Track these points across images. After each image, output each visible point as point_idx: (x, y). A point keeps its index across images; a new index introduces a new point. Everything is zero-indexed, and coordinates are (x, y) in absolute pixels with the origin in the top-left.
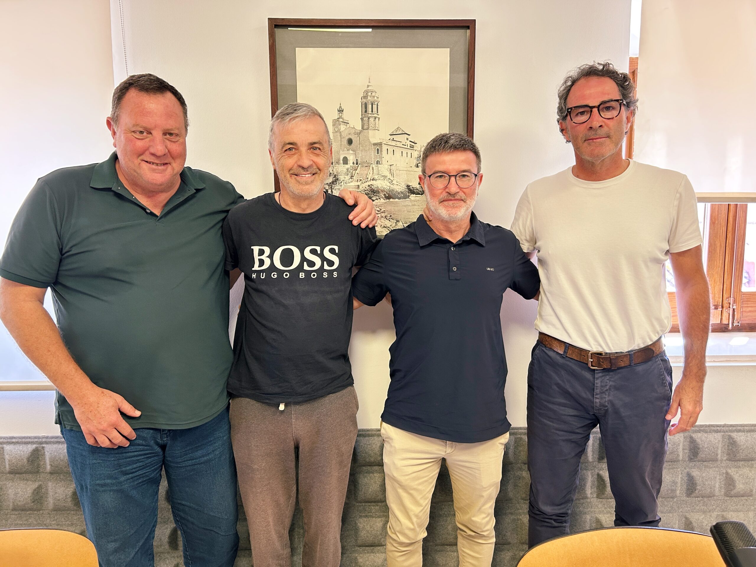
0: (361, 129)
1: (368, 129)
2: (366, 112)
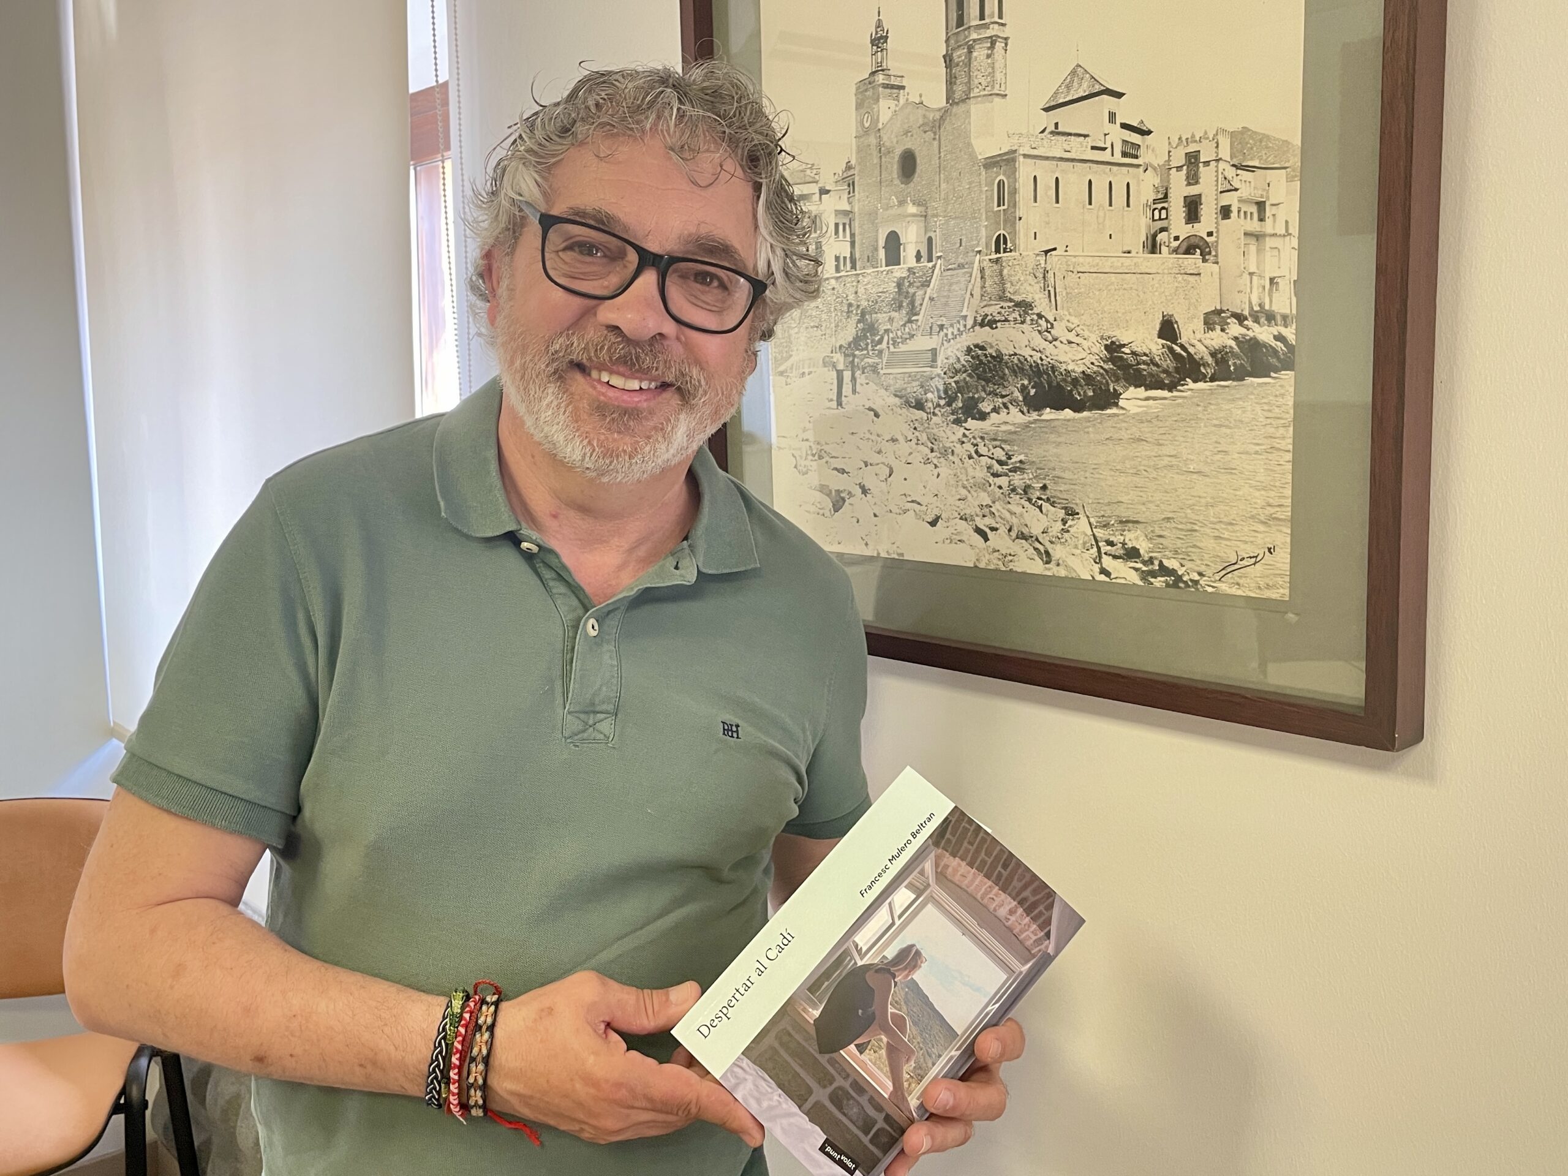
0: (943, 103)
1: (966, 98)
2: (960, 22)
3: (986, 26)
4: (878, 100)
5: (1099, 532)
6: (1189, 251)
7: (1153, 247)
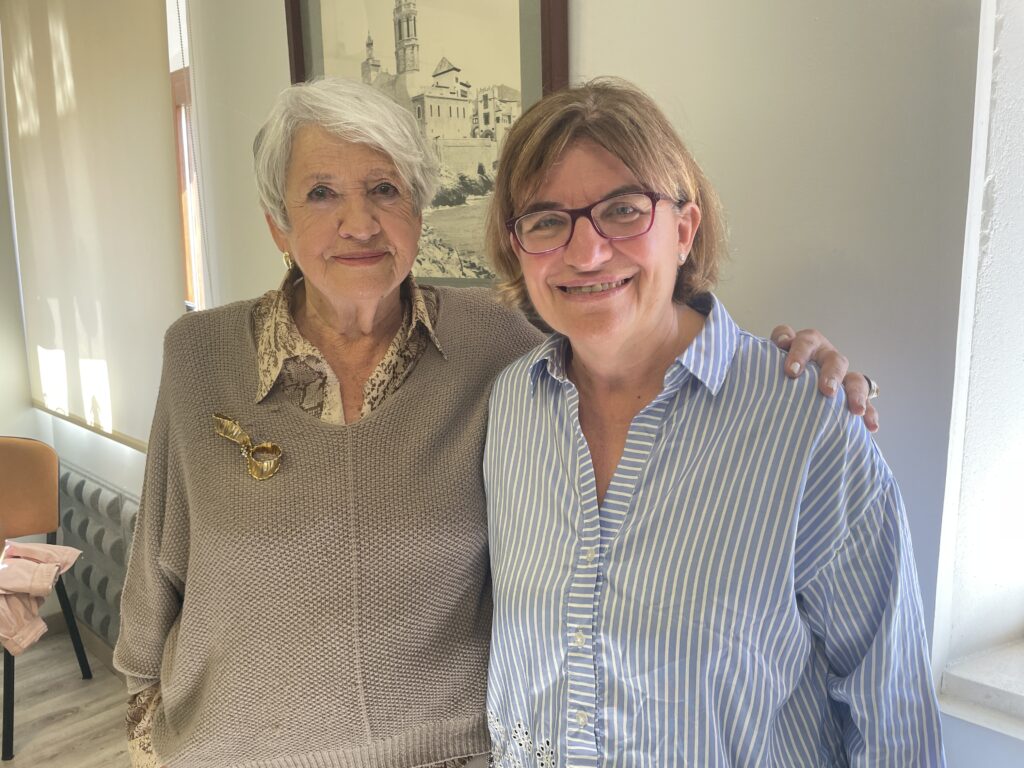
0: (396, 73)
1: (404, 71)
2: (400, 37)
3: (409, 40)
4: (370, 71)
5: (462, 258)
6: (486, 136)
7: (474, 135)
